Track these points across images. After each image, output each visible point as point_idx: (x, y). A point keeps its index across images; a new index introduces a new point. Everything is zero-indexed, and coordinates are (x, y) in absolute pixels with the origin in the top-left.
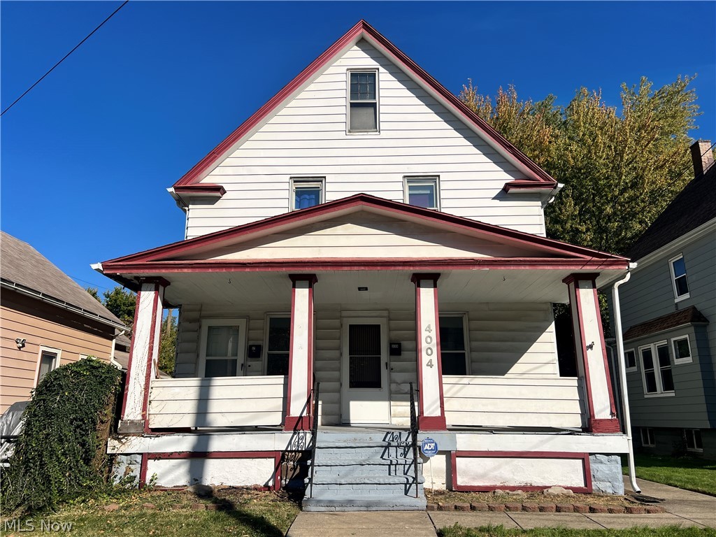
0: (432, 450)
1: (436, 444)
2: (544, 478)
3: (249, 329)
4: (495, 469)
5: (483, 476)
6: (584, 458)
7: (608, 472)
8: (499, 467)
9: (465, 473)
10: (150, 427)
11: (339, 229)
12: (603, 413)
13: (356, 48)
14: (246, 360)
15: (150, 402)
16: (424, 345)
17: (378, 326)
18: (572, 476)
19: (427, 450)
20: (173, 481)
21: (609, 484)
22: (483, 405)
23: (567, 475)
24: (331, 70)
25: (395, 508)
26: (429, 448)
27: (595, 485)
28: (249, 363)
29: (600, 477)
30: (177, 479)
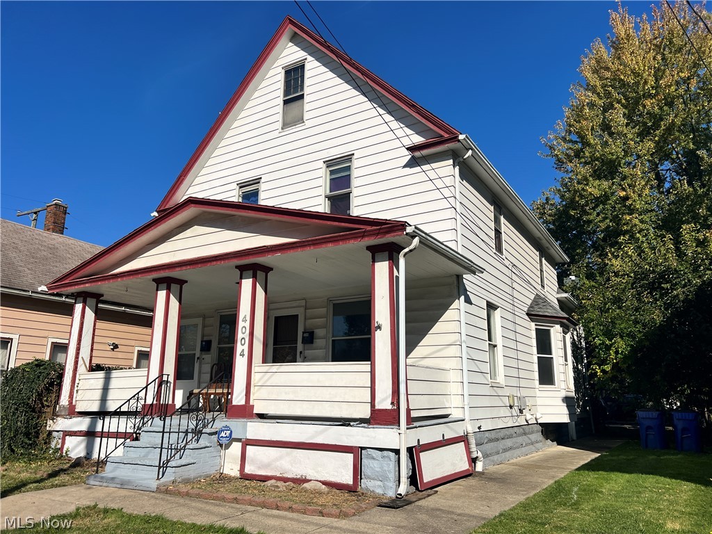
0: (227, 437)
1: (231, 432)
2: (317, 472)
3: (204, 326)
4: (277, 459)
5: (267, 466)
6: (357, 452)
7: (377, 469)
8: (281, 458)
9: (253, 461)
10: (76, 410)
11: (188, 233)
12: (385, 403)
13: (291, 44)
14: (201, 354)
15: (77, 391)
16: (240, 335)
17: (297, 316)
18: (343, 471)
19: (222, 437)
20: (77, 454)
21: (379, 483)
22: (286, 393)
23: (339, 469)
24: (271, 73)
25: (137, 488)
26: (224, 436)
27: (365, 484)
28: (204, 356)
29: (370, 474)
30: (79, 453)
